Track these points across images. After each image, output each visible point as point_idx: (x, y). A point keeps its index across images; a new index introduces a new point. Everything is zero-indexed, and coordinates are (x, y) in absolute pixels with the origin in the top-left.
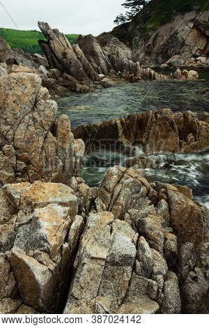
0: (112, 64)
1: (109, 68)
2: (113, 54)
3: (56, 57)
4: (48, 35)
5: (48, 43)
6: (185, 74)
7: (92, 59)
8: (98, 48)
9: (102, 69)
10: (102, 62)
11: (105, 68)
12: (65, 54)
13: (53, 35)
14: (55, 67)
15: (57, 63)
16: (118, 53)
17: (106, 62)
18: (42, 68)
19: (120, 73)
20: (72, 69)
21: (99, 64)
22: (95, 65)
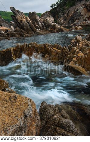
0: (45, 25)
1: (43, 26)
2: (45, 20)
3: (18, 22)
4: (15, 13)
5: (15, 16)
6: (76, 28)
7: (36, 23)
8: (38, 18)
9: (40, 27)
10: (40, 24)
11: (41, 26)
12: (21, 21)
13: (16, 12)
14: (18, 27)
15: (19, 25)
16: (47, 20)
17: (42, 24)
18: (12, 27)
19: (48, 28)
20: (25, 27)
21: (38, 25)
22: (37, 25)
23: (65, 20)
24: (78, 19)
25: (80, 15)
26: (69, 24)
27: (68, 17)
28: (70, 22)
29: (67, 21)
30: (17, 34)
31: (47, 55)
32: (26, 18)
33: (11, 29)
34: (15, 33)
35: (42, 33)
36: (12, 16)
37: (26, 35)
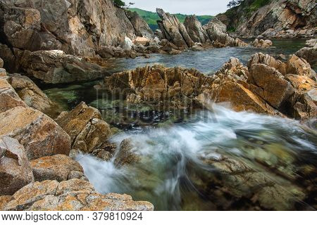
0: (209, 36)
1: (206, 38)
2: (210, 29)
3: (166, 32)
4: (162, 17)
5: (162, 22)
6: (261, 43)
7: (194, 33)
8: (198, 25)
9: (201, 39)
10: (201, 34)
11: (203, 38)
12: (171, 29)
13: (165, 17)
14: (166, 38)
15: (167, 35)
16: (213, 28)
17: (204, 34)
18: (156, 39)
19: (214, 41)
20: (175, 39)
21: (198, 36)
22: (196, 36)
23: (249, 28)
24: (272, 27)
25: (276, 20)
26: (255, 34)
27: (254, 23)
28: (258, 31)
29: (253, 30)
30: (161, 48)
31: (177, 83)
32: (179, 25)
33: (155, 41)
34: (159, 47)
35: (200, 48)
36: (158, 21)
37: (174, 50)
